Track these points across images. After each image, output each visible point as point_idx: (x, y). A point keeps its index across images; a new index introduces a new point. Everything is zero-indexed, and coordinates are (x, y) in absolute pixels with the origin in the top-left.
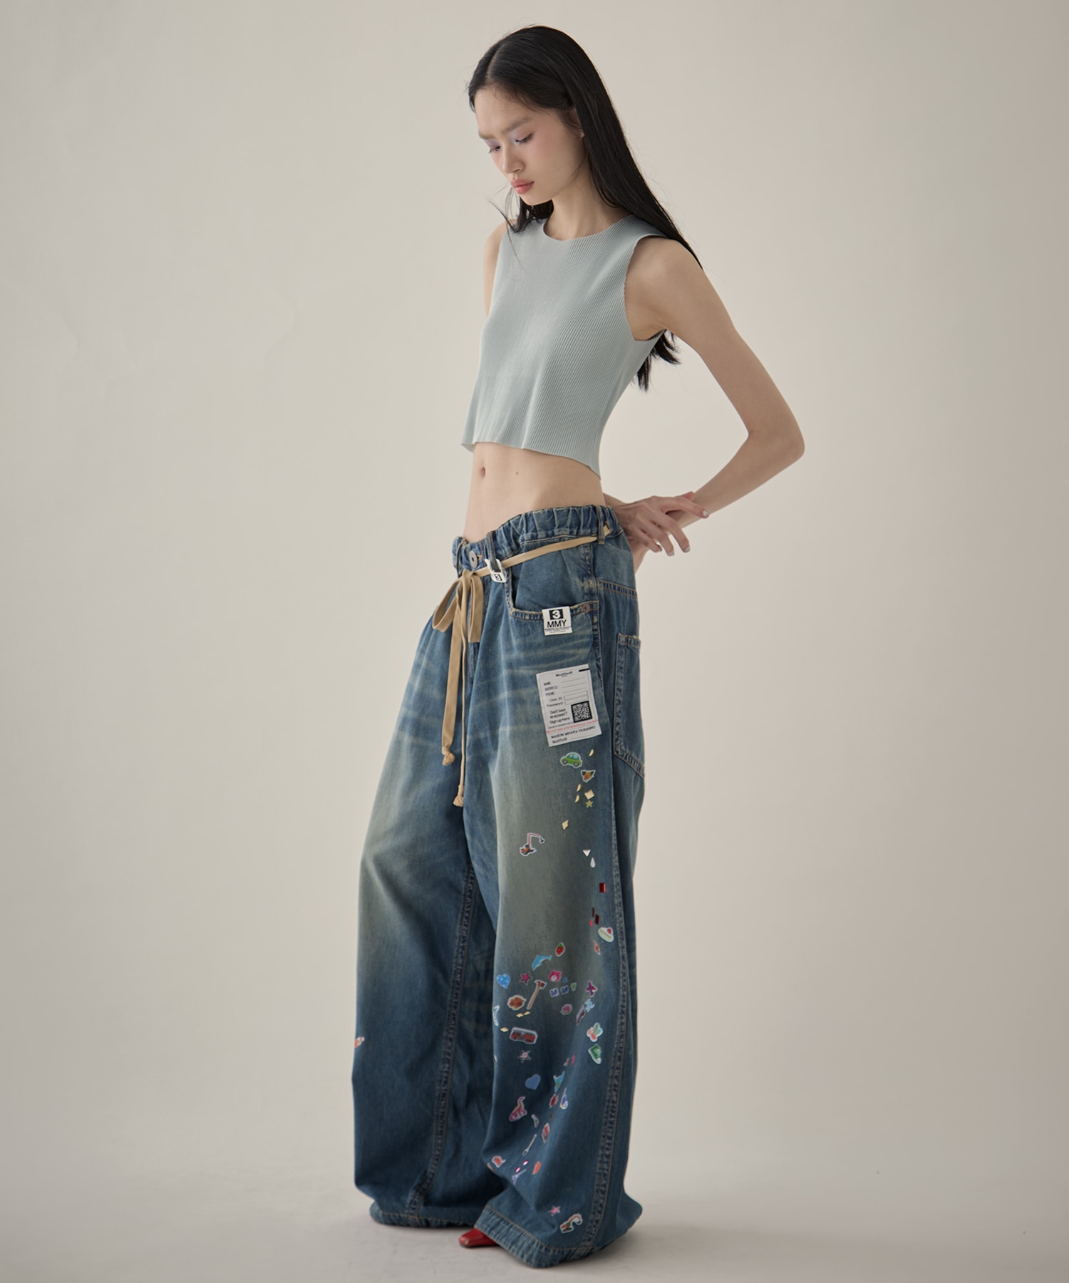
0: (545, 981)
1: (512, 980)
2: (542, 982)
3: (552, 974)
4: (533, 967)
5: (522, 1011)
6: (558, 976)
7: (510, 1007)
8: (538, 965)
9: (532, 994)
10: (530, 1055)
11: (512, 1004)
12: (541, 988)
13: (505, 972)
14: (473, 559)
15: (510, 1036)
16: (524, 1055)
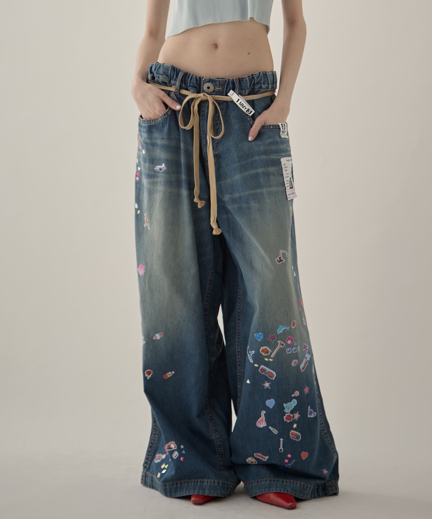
0: (284, 343)
1: (264, 337)
2: (282, 343)
3: (289, 339)
4: (277, 332)
5: (269, 357)
6: (291, 341)
7: (261, 352)
8: (281, 332)
9: (275, 349)
10: (270, 385)
11: (263, 351)
12: (281, 346)
13: (261, 332)
14: (208, 88)
15: (259, 370)
16: (267, 385)
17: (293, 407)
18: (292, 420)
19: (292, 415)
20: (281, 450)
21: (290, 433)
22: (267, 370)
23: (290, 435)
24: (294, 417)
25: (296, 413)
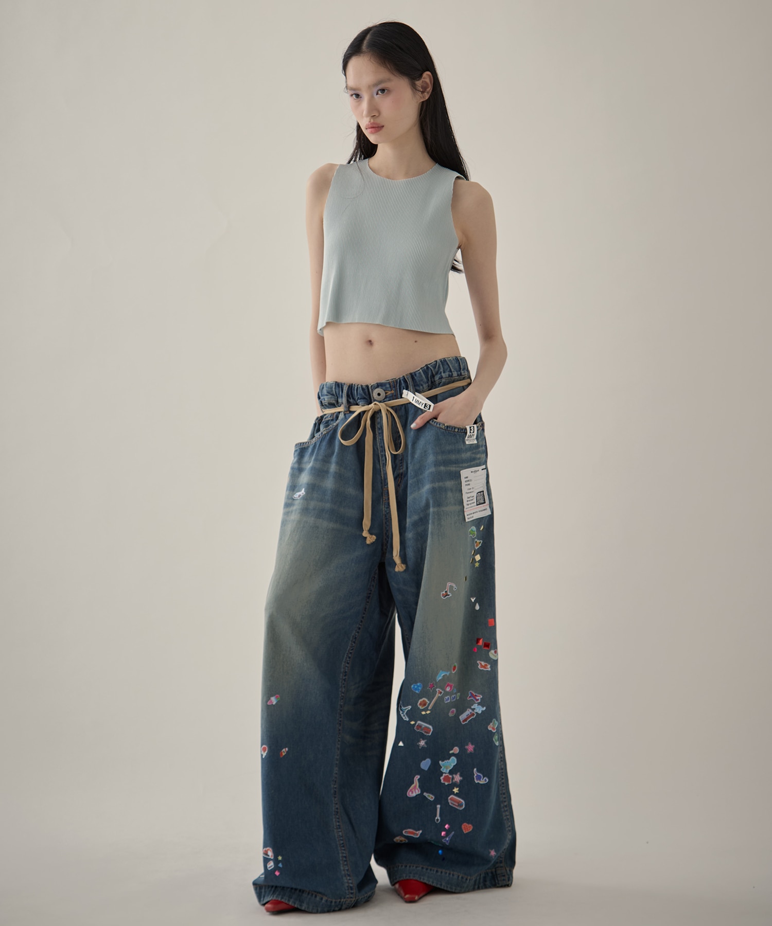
0: (442, 690)
1: (423, 687)
2: (441, 690)
3: (448, 686)
4: (437, 679)
5: (426, 710)
6: (451, 687)
7: (418, 706)
8: (440, 678)
9: (433, 699)
10: (426, 743)
11: (420, 704)
12: (439, 695)
14: (379, 394)
15: (415, 728)
16: (422, 743)
17: (452, 767)
18: (451, 783)
19: (451, 776)
20: (438, 820)
21: (449, 798)
22: (423, 725)
23: (449, 801)
24: (453, 778)
25: (456, 774)
